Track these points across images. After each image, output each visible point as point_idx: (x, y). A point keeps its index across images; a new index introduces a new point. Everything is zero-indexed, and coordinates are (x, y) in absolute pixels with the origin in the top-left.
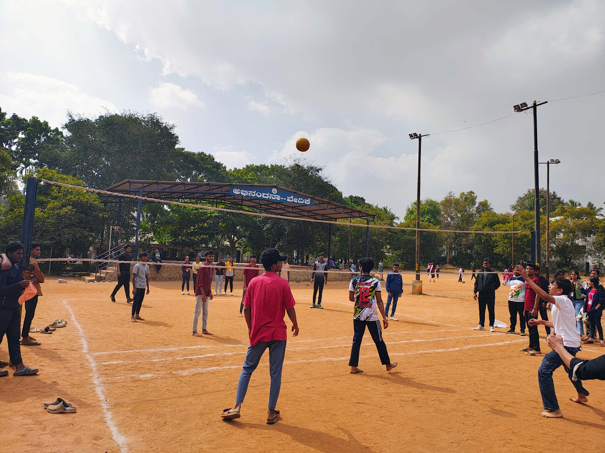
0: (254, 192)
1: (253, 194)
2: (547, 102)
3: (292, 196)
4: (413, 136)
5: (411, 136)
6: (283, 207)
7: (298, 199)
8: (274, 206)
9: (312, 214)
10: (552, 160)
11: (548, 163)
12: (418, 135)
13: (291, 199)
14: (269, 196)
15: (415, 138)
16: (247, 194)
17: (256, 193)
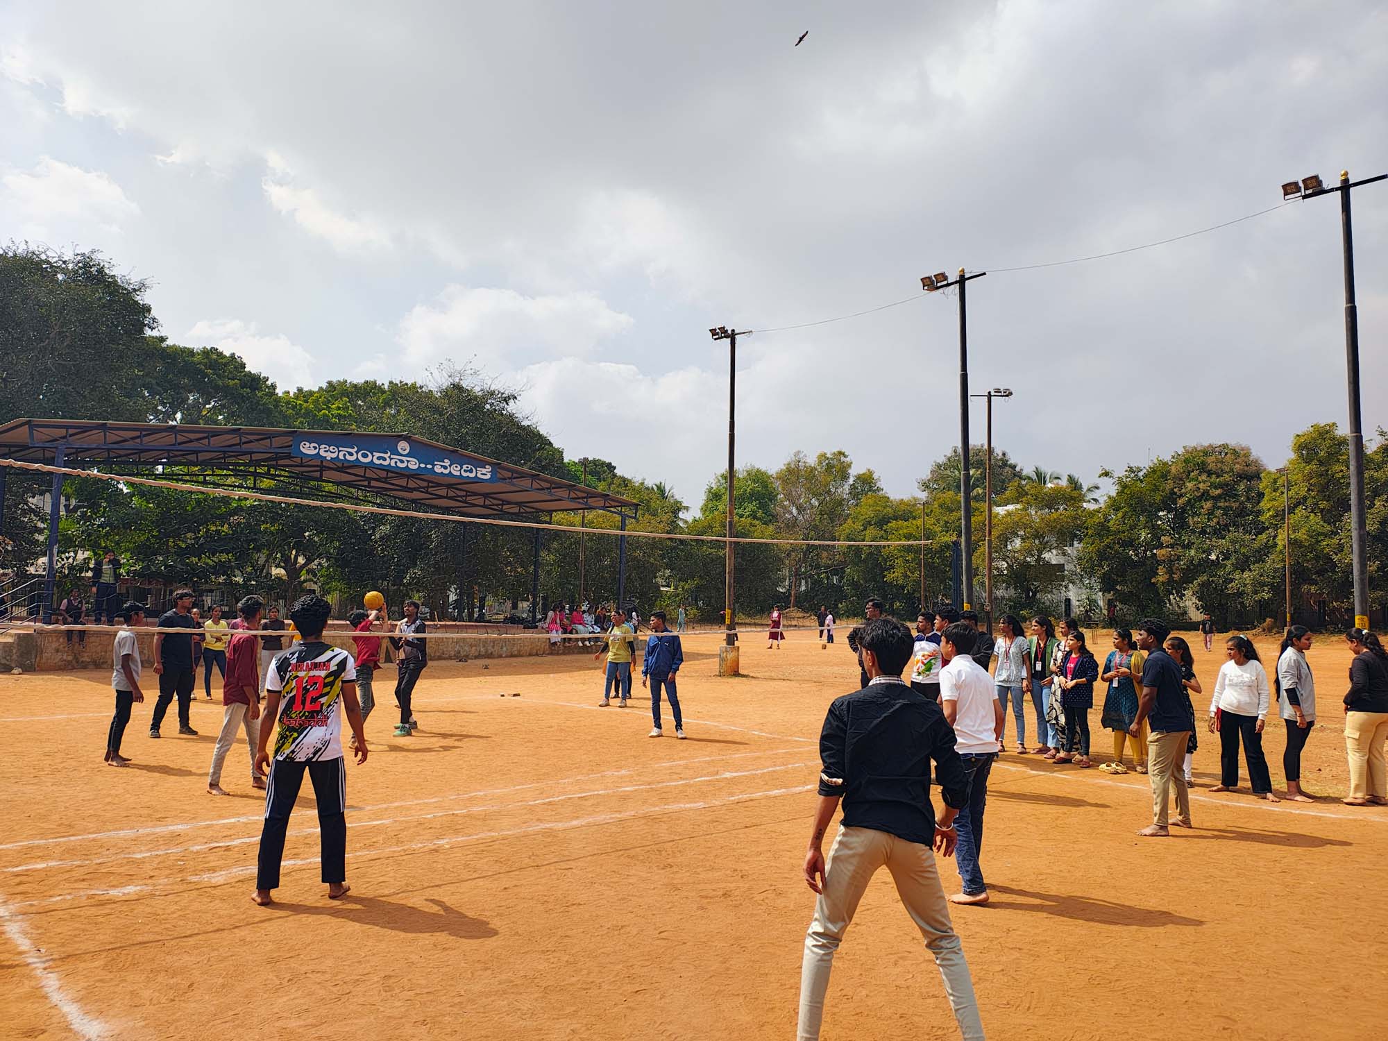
0: (353, 451)
1: (351, 454)
2: (984, 274)
3: (446, 460)
4: (720, 333)
5: (713, 332)
6: (425, 484)
7: (462, 468)
8: (403, 482)
9: (495, 502)
10: (998, 391)
11: (989, 396)
12: (730, 332)
13: (445, 468)
14: (391, 459)
15: (722, 337)
16: (334, 456)
17: (357, 452)
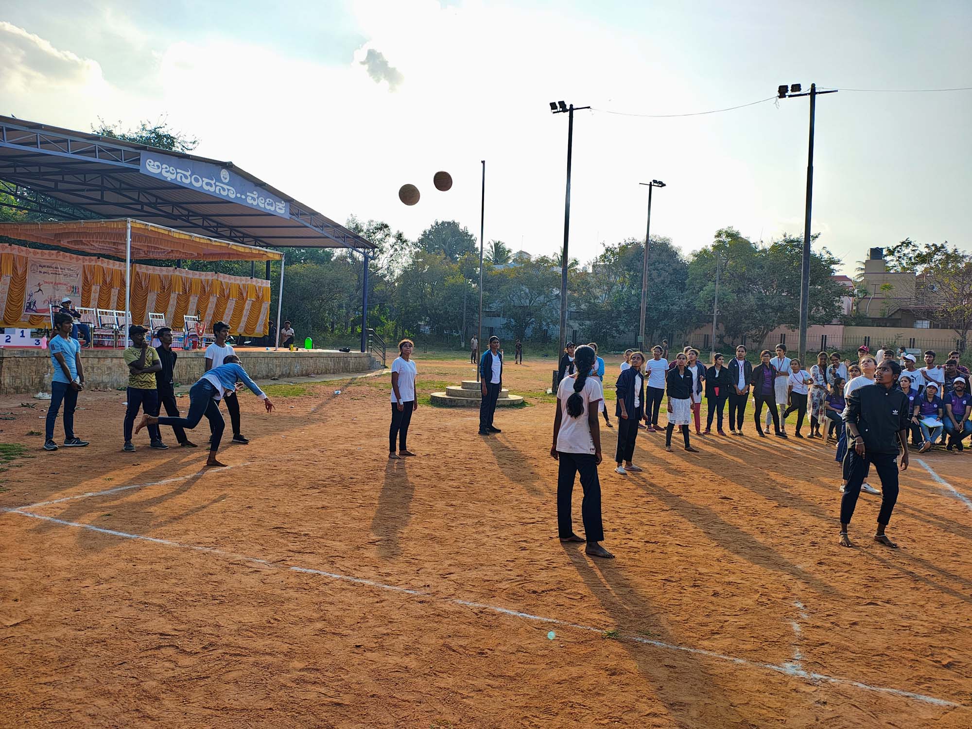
0: (188, 174)
1: (186, 177)
2: (837, 91)
3: (255, 193)
4: (558, 107)
5: (553, 106)
7: (265, 201)
10: (655, 181)
11: (651, 185)
12: (568, 107)
13: (254, 199)
14: (216, 186)
15: (560, 111)
16: (173, 177)
17: (191, 176)
